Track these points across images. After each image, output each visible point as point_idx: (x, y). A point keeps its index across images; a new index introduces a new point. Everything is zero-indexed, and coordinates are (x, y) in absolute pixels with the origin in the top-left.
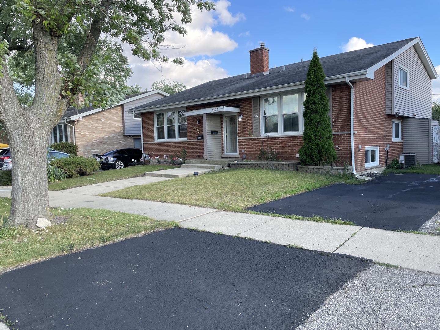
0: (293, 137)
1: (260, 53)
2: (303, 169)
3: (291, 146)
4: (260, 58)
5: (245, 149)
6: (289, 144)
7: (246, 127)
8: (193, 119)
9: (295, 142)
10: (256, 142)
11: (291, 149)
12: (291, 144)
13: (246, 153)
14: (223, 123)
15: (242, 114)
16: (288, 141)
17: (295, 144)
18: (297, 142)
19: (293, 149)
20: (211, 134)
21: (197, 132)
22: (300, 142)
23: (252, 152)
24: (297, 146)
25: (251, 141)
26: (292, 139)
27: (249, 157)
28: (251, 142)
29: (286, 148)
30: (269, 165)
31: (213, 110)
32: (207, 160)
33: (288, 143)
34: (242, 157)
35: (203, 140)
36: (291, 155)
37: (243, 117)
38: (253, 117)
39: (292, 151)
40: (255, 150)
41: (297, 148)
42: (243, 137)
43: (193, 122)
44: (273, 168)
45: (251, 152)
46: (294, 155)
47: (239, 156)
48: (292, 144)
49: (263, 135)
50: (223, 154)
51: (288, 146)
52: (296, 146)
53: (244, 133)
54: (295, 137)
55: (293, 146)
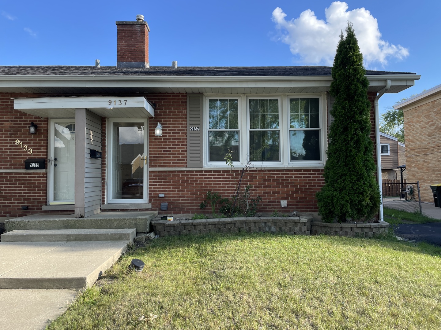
0: (273, 171)
1: (139, 30)
2: (329, 229)
3: (270, 187)
4: (138, 38)
5: (165, 191)
6: (265, 184)
7: (169, 148)
8: (11, 121)
9: (279, 180)
10: (193, 178)
11: (270, 193)
12: (270, 184)
13: (167, 200)
14: (106, 135)
15: (161, 121)
16: (263, 177)
17: (277, 184)
18: (282, 180)
19: (273, 193)
20: (89, 156)
21: (24, 152)
22: (288, 180)
23: (184, 197)
24: (282, 187)
25: (182, 175)
26: (273, 174)
27: (176, 207)
28: (182, 179)
29: (260, 190)
30: (263, 224)
31: (110, 103)
32: (82, 217)
33: (264, 181)
34: (157, 207)
35: (44, 171)
36: (269, 202)
37: (163, 127)
38: (189, 129)
39: (271, 196)
40: (191, 194)
41: (281, 189)
42: (160, 166)
43: (11, 127)
44: (273, 229)
45: (180, 197)
46: (275, 202)
47: (150, 206)
48: (272, 184)
49: (209, 165)
50: (104, 201)
51: (264, 187)
52: (279, 187)
53: (164, 160)
54: (277, 171)
55: (273, 187)
